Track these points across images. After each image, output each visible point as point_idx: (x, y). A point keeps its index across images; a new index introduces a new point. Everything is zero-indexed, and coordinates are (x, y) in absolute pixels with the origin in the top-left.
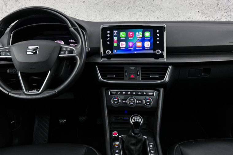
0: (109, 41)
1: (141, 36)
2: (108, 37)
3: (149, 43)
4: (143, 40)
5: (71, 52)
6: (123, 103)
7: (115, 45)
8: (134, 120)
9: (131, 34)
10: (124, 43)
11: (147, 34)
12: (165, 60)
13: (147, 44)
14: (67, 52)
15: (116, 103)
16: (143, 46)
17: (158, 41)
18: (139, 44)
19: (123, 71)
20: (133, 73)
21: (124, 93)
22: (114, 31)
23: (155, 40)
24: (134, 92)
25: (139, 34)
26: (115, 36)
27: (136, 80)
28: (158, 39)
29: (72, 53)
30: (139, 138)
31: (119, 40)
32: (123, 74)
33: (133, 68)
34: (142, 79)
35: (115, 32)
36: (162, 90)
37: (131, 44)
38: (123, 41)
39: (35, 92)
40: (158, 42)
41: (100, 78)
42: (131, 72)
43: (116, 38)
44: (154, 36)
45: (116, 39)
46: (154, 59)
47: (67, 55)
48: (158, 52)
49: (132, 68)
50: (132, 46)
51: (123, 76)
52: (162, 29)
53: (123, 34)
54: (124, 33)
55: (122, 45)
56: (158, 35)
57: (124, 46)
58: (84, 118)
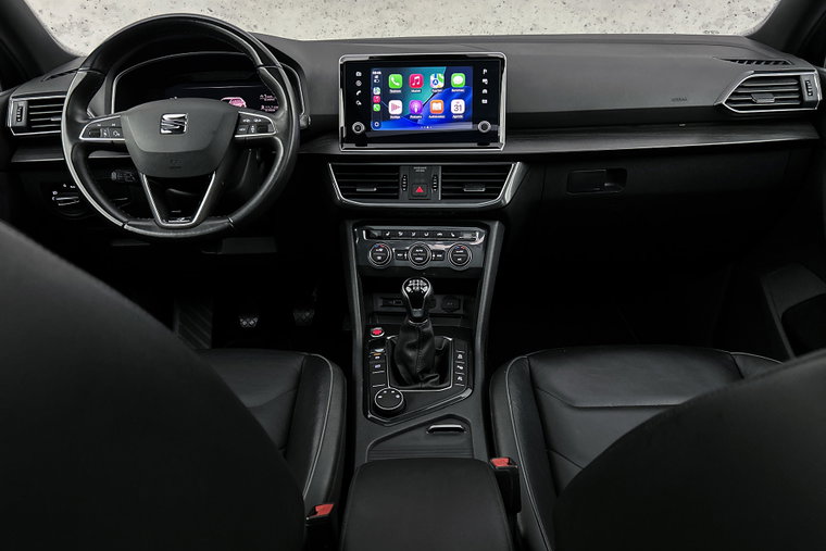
0: (359, 98)
1: (441, 85)
2: (359, 88)
3: (462, 102)
4: (447, 94)
5: (263, 127)
6: (398, 258)
7: (377, 108)
8: (411, 287)
9: (417, 80)
10: (398, 103)
11: (458, 80)
12: (502, 146)
13: (458, 107)
14: (253, 129)
15: (379, 258)
16: (447, 110)
17: (485, 96)
18: (437, 106)
19: (398, 177)
20: (423, 181)
21: (401, 234)
22: (374, 73)
23: (478, 96)
24: (426, 231)
25: (437, 79)
26: (376, 85)
27: (427, 200)
28: (485, 91)
29: (267, 132)
30: (425, 330)
31: (387, 96)
32: (397, 184)
33: (422, 170)
34: (443, 197)
35: (376, 73)
36: (496, 226)
37: (416, 107)
38: (395, 97)
39: (181, 222)
40: (484, 101)
41: (339, 195)
42: (417, 181)
43: (377, 91)
44: (474, 83)
45: (379, 93)
46: (475, 145)
47: (254, 134)
48: (484, 127)
49: (420, 169)
50: (420, 111)
51: (397, 191)
52: (495, 65)
53: (395, 81)
54: (399, 77)
55: (395, 107)
56: (485, 81)
57: (399, 111)
58: (308, 314)
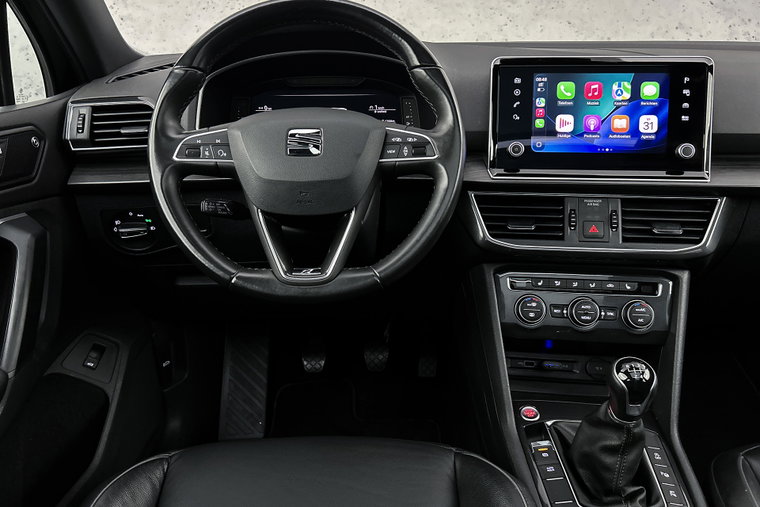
0: (517, 111)
1: (627, 95)
2: (517, 99)
3: (654, 119)
4: (635, 108)
5: (420, 148)
6: (554, 315)
7: (540, 123)
8: (626, 373)
9: (595, 90)
10: (569, 118)
11: (650, 90)
12: (708, 178)
13: (649, 125)
14: (406, 151)
15: (532, 315)
16: (634, 131)
17: (686, 112)
18: (621, 123)
19: (562, 212)
20: (597, 217)
21: (558, 283)
22: (539, 79)
23: (676, 111)
24: (592, 281)
25: (621, 89)
26: (540, 95)
27: (605, 243)
28: (686, 105)
31: (554, 110)
32: (562, 221)
33: (596, 203)
34: (625, 240)
35: (541, 80)
36: (685, 276)
37: (592, 123)
38: (565, 110)
40: (685, 118)
41: (482, 231)
42: (589, 217)
43: (541, 102)
44: (669, 93)
45: (543, 105)
46: (663, 173)
47: (407, 157)
48: (686, 151)
49: (594, 202)
50: (597, 129)
51: (562, 229)
52: (699, 71)
53: (566, 90)
54: (571, 85)
55: (564, 123)
56: (686, 92)
57: (569, 128)
58: (381, 357)
